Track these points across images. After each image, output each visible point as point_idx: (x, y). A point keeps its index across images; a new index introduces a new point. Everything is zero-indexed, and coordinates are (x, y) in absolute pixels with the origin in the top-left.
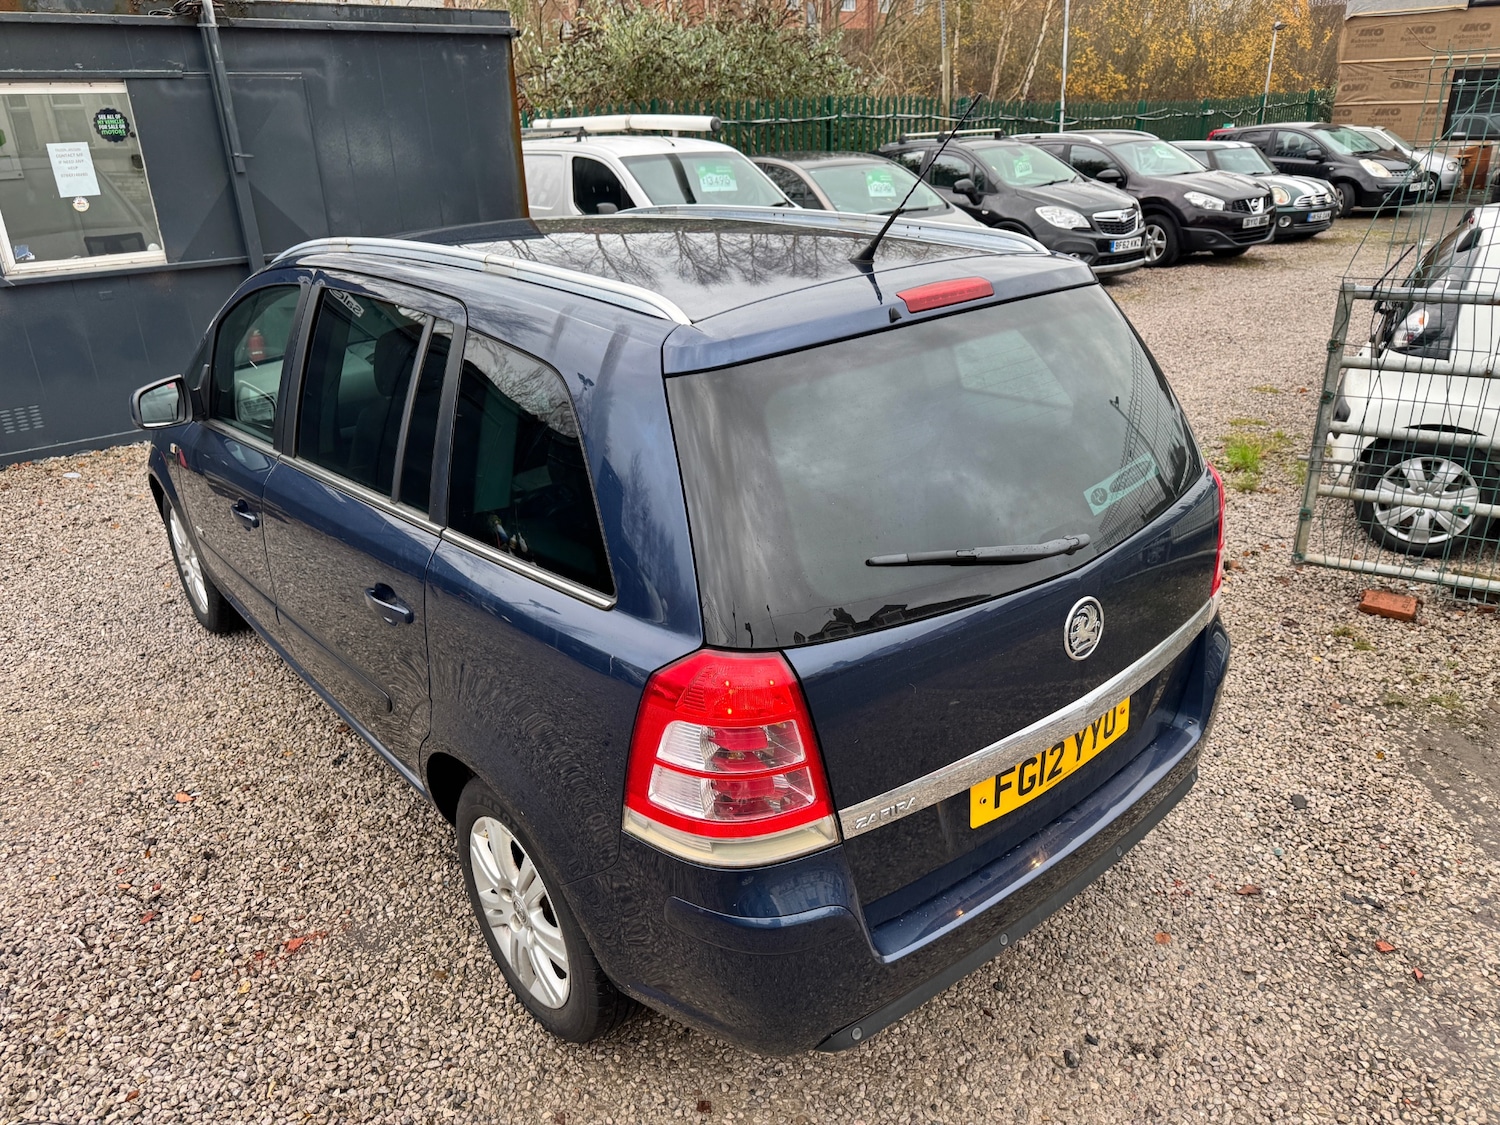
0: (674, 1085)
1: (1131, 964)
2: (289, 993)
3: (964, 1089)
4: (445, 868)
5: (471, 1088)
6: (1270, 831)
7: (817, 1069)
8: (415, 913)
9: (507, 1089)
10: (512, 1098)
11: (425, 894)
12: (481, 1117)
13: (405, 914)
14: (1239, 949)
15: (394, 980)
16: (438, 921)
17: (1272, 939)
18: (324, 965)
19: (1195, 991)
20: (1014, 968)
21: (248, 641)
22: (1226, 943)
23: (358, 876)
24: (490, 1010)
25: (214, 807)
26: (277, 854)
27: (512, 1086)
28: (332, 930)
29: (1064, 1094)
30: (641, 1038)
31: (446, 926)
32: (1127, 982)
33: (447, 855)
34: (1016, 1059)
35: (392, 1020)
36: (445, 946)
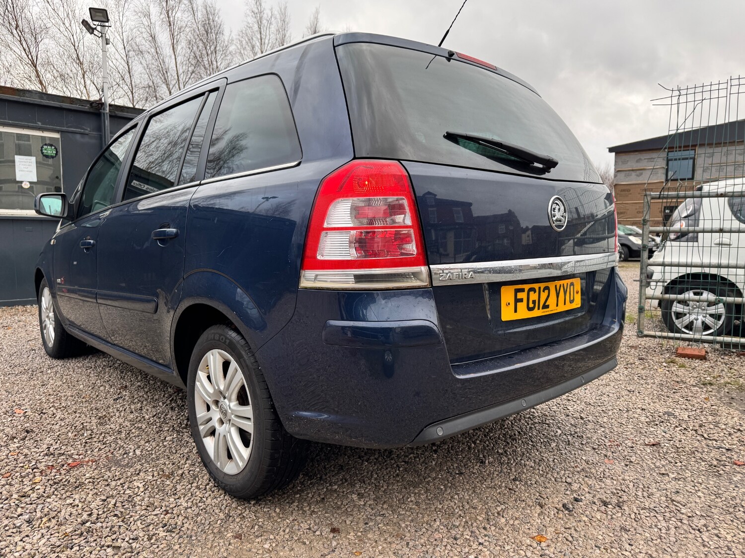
0: (315, 521)
1: (593, 471)
2: (66, 483)
3: (503, 520)
4: (175, 435)
5: (179, 523)
6: (658, 423)
7: (407, 513)
8: (153, 452)
9: (204, 524)
10: (207, 528)
11: (161, 445)
12: (185, 536)
13: (147, 453)
14: (655, 465)
15: (136, 478)
16: (167, 455)
17: (673, 461)
18: (91, 472)
19: (635, 481)
20: (524, 473)
21: (73, 361)
22: (646, 463)
23: (120, 439)
24: (196, 490)
25: (37, 415)
26: (71, 431)
27: (207, 522)
28: (99, 459)
29: (567, 523)
30: (294, 502)
31: (172, 457)
32: (593, 478)
33: (176, 431)
34: (533, 508)
35: (131, 494)
36: (171, 465)
